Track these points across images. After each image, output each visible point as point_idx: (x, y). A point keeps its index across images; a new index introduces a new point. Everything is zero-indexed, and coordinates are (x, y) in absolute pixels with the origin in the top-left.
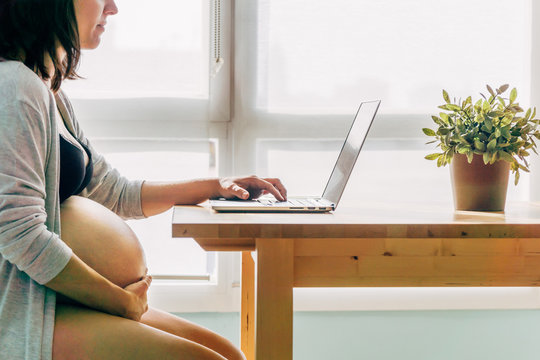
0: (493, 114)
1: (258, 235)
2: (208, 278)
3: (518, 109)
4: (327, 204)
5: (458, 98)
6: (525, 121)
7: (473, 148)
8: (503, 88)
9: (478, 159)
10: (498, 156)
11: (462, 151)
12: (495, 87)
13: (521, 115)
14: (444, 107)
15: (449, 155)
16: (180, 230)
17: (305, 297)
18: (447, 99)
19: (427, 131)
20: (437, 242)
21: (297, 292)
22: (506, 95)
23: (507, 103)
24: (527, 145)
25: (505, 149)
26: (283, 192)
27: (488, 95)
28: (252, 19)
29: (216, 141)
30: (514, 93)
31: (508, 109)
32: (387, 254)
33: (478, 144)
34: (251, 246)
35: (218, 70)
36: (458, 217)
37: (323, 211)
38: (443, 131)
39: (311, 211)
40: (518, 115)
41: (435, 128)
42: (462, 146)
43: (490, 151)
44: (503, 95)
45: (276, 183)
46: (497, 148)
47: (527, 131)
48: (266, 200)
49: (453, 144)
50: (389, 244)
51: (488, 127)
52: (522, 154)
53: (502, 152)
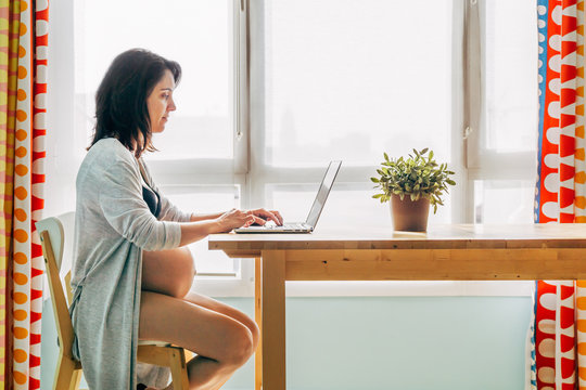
0: (417, 168)
1: (262, 248)
2: (235, 275)
3: (434, 164)
4: (308, 228)
5: (394, 158)
6: (439, 172)
7: (404, 190)
8: (424, 151)
9: (407, 198)
10: (421, 195)
11: (397, 192)
12: (419, 150)
13: (437, 168)
14: (385, 164)
15: (389, 195)
16: (213, 245)
17: (292, 287)
18: (387, 158)
19: (373, 180)
20: (378, 252)
21: (288, 284)
22: (426, 155)
23: (427, 161)
24: (441, 187)
25: (426, 191)
26: (280, 219)
27: (415, 156)
28: (261, 107)
29: (238, 186)
30: (431, 154)
31: (427, 165)
32: (345, 259)
33: (407, 188)
34: (258, 255)
35: (239, 139)
36: (395, 236)
37: (305, 232)
38: (384, 180)
39: (298, 232)
40: (435, 168)
41: (379, 177)
42: (397, 189)
43: (416, 192)
44: (423, 156)
45: (276, 214)
46: (420, 190)
47: (441, 178)
48: (270, 225)
49: (391, 188)
50: (347, 253)
51: (414, 176)
52: (437, 194)
53: (424, 193)
